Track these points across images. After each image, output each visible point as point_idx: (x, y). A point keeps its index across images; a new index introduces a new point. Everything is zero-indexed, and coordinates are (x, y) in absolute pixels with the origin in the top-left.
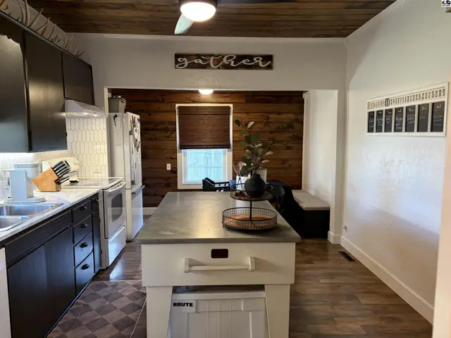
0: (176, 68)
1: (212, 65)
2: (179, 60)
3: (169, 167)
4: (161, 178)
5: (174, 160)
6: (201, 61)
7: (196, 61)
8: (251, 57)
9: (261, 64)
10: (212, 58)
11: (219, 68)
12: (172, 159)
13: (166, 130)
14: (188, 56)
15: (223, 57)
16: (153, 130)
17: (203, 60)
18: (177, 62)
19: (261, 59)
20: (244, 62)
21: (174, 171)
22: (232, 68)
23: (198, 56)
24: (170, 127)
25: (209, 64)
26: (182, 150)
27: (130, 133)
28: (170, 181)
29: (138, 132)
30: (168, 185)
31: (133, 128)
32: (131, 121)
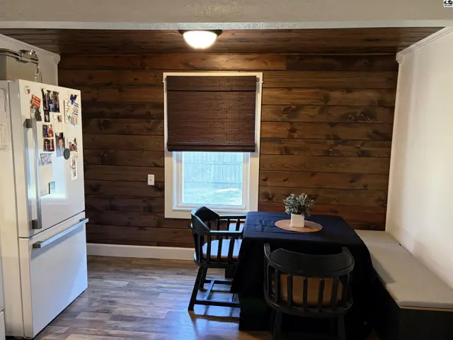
3: (151, 180)
4: (139, 197)
5: (159, 169)
12: (157, 166)
13: (148, 117)
16: (126, 117)
21: (160, 187)
26: (174, 153)
27: (28, 124)
28: (154, 204)
29: (73, 122)
30: (149, 210)
31: (47, 112)
32: (34, 99)
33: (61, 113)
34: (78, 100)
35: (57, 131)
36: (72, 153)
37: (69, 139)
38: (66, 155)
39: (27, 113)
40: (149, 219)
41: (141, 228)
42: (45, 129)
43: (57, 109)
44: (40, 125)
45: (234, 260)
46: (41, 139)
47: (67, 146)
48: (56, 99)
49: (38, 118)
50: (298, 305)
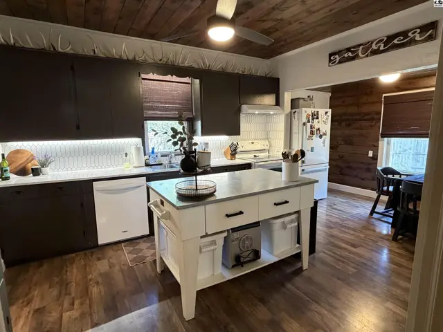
0: (329, 66)
1: (360, 54)
2: (332, 58)
3: (371, 154)
4: (362, 163)
5: (375, 148)
6: (350, 54)
7: (346, 55)
8: (404, 34)
9: (418, 38)
10: (361, 47)
11: (367, 56)
12: (374, 146)
13: (372, 119)
14: (338, 53)
15: (372, 43)
16: (360, 120)
17: (352, 52)
18: (330, 60)
19: (418, 30)
20: (396, 41)
21: (375, 158)
22: (383, 52)
23: (348, 50)
24: (376, 117)
25: (358, 55)
26: (385, 139)
27: (304, 124)
28: (371, 167)
29: (325, 123)
30: (369, 170)
31: (313, 119)
32: (308, 115)
33: (320, 120)
34: (329, 114)
35: (317, 127)
36: (324, 137)
37: (322, 131)
38: (321, 137)
39: (304, 120)
40: (368, 175)
41: (363, 179)
42: (311, 126)
43: (317, 118)
44: (309, 125)
45: (390, 192)
46: (309, 130)
47: (321, 134)
48: (318, 114)
49: (309, 122)
50: (410, 210)
